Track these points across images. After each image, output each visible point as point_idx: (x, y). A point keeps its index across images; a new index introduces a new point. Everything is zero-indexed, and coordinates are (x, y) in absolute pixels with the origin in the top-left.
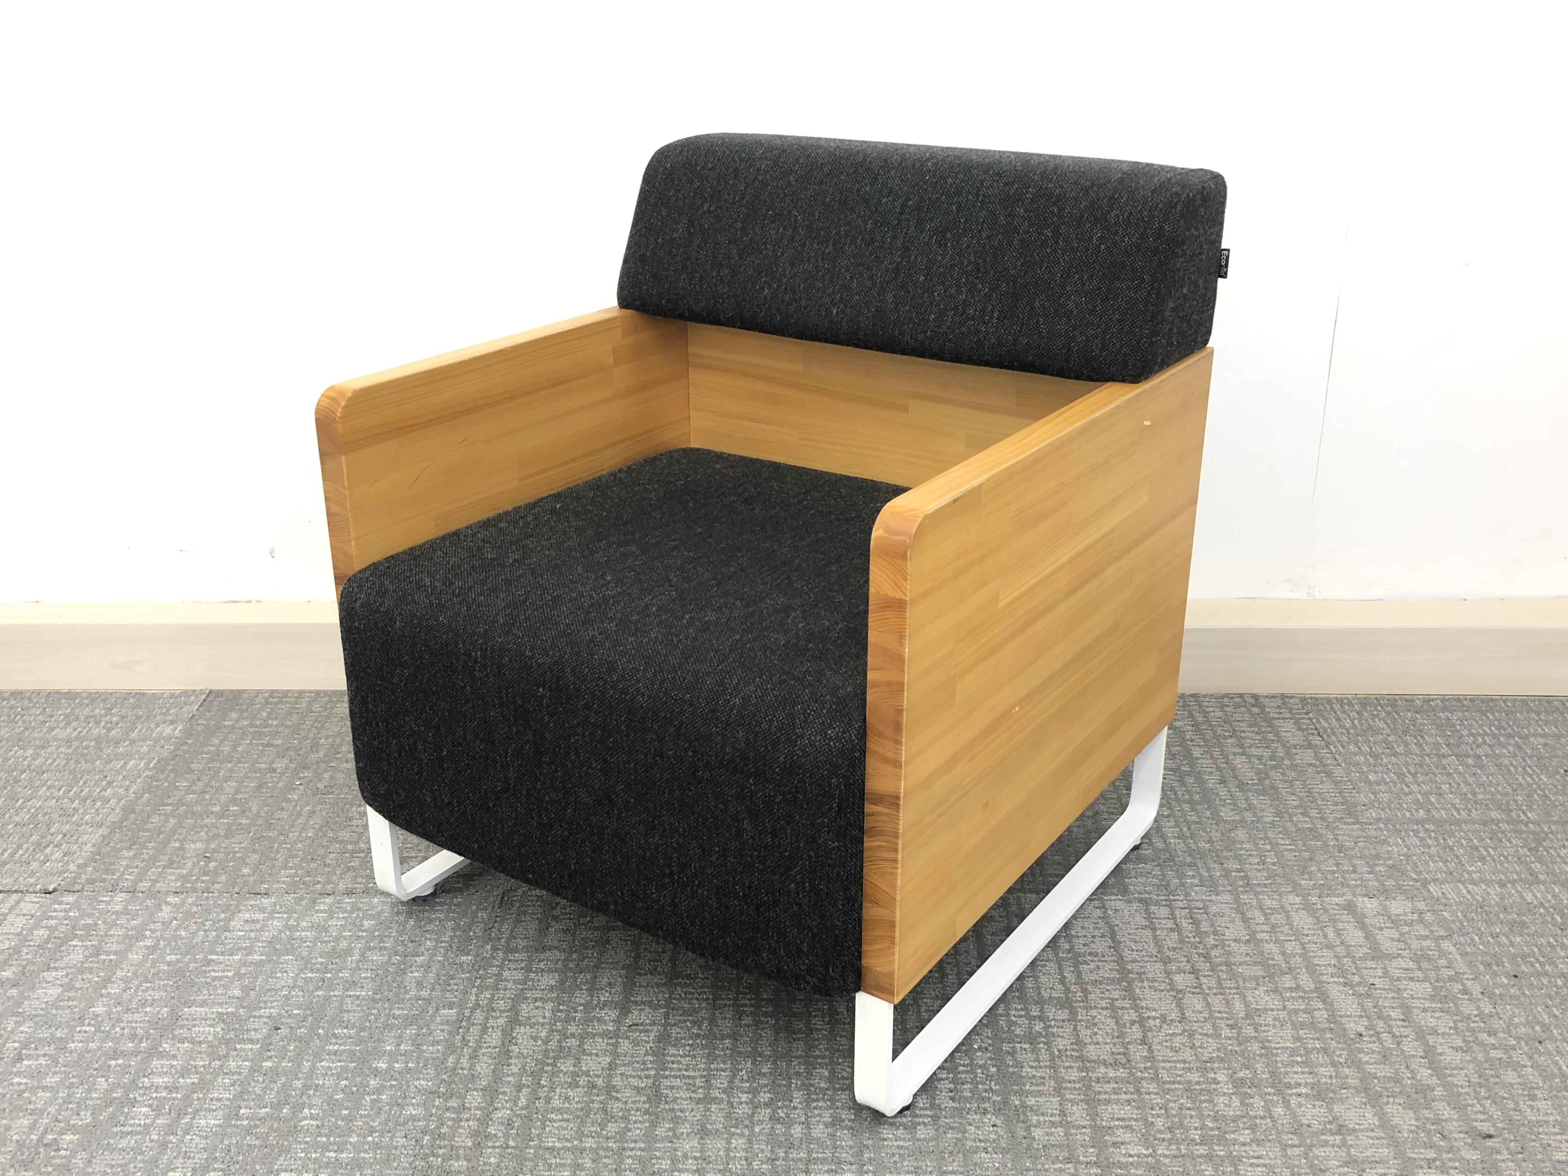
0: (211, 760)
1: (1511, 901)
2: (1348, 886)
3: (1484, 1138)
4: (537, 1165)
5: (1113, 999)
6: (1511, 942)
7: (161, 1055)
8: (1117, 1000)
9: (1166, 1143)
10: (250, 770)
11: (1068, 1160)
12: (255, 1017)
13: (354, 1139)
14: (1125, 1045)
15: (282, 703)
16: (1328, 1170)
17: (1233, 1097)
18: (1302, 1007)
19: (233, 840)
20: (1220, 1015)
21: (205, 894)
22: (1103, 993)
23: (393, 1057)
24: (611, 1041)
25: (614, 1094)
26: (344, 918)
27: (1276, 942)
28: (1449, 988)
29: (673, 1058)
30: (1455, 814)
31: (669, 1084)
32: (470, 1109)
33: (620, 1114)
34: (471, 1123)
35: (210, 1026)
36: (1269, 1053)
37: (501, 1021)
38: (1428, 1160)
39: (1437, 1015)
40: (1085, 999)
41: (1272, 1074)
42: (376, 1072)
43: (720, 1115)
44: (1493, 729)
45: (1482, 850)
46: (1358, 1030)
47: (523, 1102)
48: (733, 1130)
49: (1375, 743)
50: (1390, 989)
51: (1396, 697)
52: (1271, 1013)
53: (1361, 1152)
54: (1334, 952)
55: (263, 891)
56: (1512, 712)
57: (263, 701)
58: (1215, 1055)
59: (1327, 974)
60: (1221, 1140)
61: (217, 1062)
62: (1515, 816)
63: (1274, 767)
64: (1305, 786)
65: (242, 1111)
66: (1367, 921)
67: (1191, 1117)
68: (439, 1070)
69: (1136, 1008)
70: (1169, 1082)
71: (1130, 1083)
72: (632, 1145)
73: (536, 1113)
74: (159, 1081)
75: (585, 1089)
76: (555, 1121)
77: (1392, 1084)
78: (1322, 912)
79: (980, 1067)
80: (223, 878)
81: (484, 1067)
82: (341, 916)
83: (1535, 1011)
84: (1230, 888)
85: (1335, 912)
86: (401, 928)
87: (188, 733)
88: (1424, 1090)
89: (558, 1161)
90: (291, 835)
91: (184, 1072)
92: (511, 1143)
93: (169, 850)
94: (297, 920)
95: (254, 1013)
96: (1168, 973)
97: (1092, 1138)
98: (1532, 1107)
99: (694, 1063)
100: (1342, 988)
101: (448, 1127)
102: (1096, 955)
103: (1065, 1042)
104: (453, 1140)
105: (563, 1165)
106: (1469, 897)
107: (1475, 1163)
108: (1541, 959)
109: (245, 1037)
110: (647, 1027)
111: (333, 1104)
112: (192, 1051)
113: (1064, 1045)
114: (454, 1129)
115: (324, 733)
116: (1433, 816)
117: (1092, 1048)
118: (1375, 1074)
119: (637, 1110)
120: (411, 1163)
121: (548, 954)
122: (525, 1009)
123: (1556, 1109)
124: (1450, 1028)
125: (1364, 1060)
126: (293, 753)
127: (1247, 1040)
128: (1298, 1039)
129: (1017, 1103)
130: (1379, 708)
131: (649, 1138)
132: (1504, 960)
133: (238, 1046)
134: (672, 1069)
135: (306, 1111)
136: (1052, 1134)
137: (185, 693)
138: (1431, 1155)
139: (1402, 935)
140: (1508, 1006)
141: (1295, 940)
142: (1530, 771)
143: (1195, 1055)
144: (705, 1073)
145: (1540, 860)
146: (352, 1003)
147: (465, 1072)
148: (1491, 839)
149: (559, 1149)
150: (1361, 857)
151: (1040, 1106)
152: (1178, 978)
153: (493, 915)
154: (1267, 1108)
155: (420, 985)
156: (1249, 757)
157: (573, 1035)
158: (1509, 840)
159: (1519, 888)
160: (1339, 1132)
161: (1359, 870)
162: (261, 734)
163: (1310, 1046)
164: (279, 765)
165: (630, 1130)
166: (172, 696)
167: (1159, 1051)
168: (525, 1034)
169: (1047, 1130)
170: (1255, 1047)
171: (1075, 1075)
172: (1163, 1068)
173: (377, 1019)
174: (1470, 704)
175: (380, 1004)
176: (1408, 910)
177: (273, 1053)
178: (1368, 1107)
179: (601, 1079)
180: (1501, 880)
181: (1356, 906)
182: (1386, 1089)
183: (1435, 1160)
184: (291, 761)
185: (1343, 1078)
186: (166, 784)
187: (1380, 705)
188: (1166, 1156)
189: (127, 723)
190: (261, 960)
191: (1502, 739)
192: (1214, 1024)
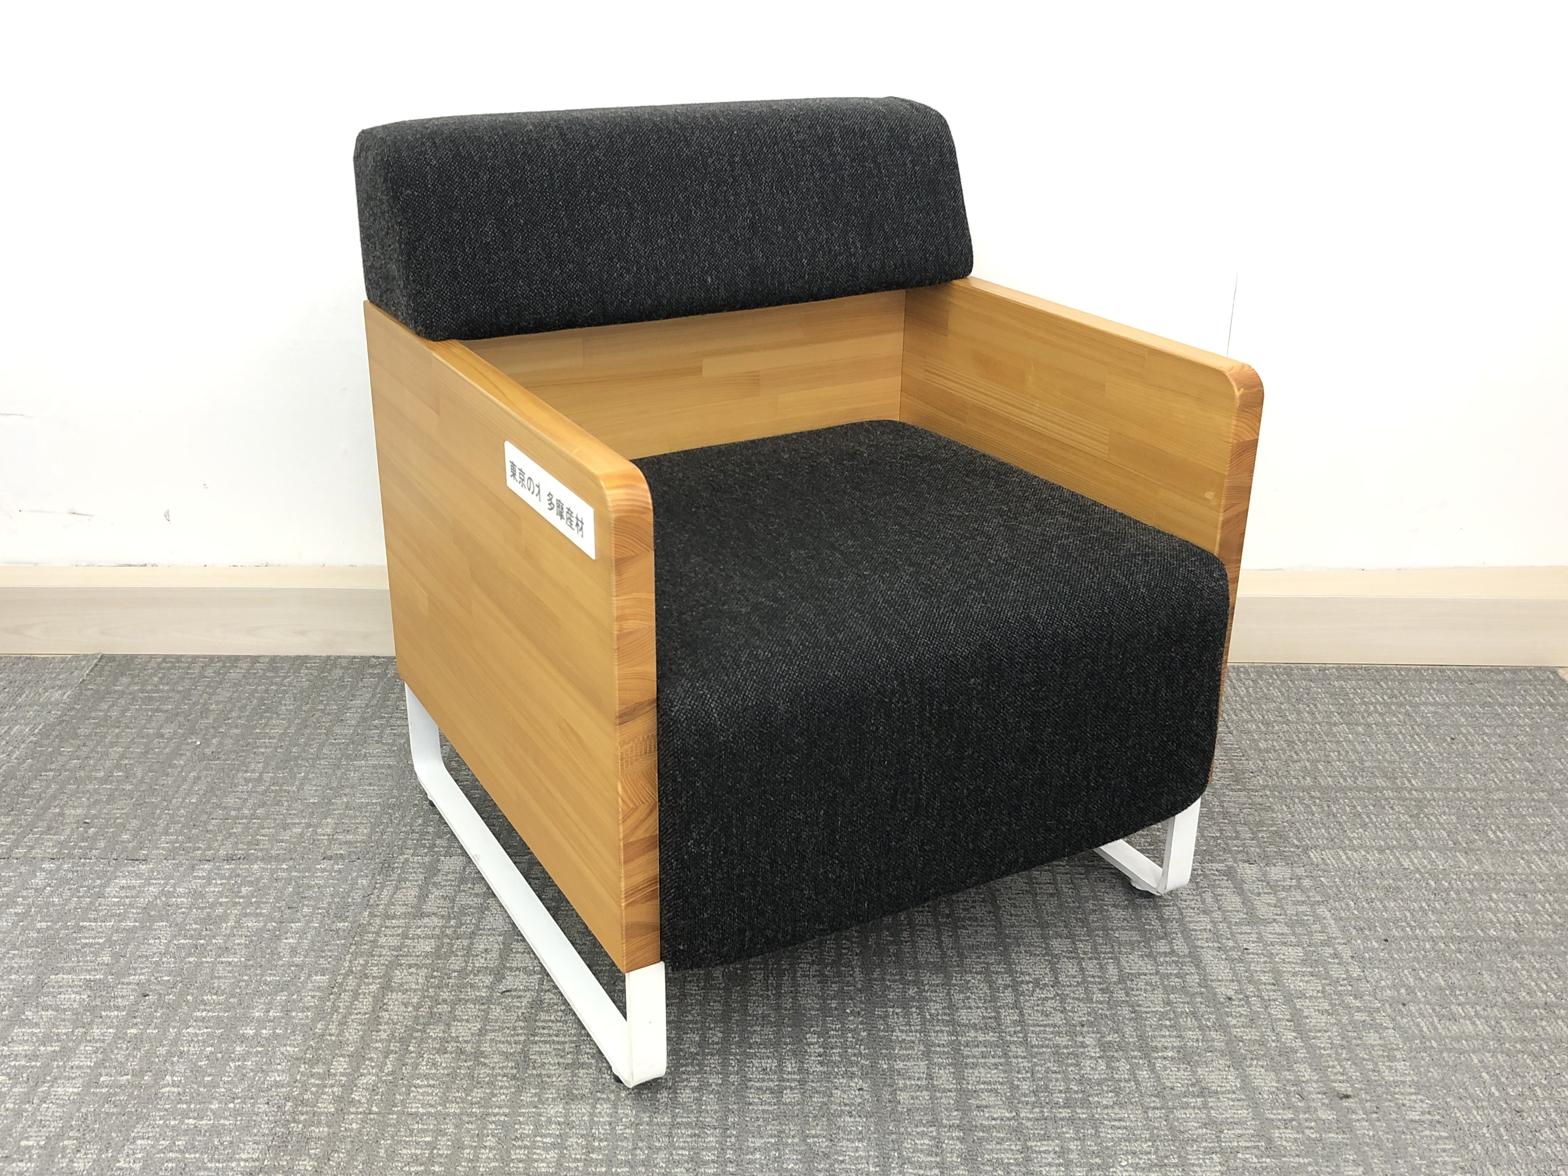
0: (97, 725)
1: (1388, 867)
2: (1230, 852)
3: (1341, 1099)
4: (399, 1131)
5: (987, 963)
6: (1384, 906)
7: (23, 1023)
8: (992, 964)
9: (1029, 1107)
10: (138, 736)
11: (932, 1124)
12: (123, 983)
13: (215, 1106)
14: (996, 1010)
15: (174, 667)
16: (1187, 1131)
17: (1100, 1061)
18: (1175, 972)
19: (115, 806)
20: (1093, 980)
21: (82, 860)
22: (979, 957)
23: (261, 1023)
24: (483, 1007)
25: (482, 1060)
26: (221, 884)
28: (1321, 952)
29: (543, 1024)
30: (1341, 781)
31: (538, 1049)
32: (335, 1075)
33: (487, 1079)
34: (335, 1089)
35: (76, 993)
36: (1138, 1017)
37: (373, 988)
38: (1285, 1120)
39: (1306, 979)
40: (960, 964)
41: (1140, 1037)
42: (243, 1039)
43: (587, 1080)
44: (1386, 698)
45: (1365, 817)
46: (1229, 994)
47: (389, 1067)
48: (599, 1095)
49: (1268, 711)
50: (1262, 954)
51: (1293, 666)
52: (1143, 977)
53: (1221, 1114)
54: (1211, 917)
55: (142, 857)
56: (1405, 681)
57: (155, 666)
58: (1084, 1019)
59: (1202, 939)
60: (1085, 1103)
61: (81, 1030)
62: (1399, 784)
65: (102, 1079)
66: (1246, 887)
67: (1057, 1080)
68: (306, 1037)
69: (1011, 972)
70: (1037, 1046)
71: (998, 1047)
72: (497, 1110)
73: (402, 1079)
74: (18, 1049)
75: (453, 1055)
76: (420, 1087)
77: (1257, 1047)
78: (1202, 877)
79: (851, 1031)
80: (102, 844)
81: (352, 1034)
82: (219, 882)
83: (1402, 975)
85: (1215, 877)
86: (279, 894)
87: (76, 699)
88: (1287, 1052)
89: (420, 1126)
90: (174, 801)
91: (45, 1040)
92: (375, 1109)
93: (49, 815)
94: (174, 886)
95: (122, 980)
96: (1045, 938)
97: (957, 1102)
98: (1390, 1068)
99: (565, 1028)
100: (1216, 953)
101: (312, 1093)
102: (976, 920)
103: (938, 1006)
104: (315, 1106)
105: (427, 1130)
106: (1348, 863)
107: (1331, 1123)
108: (1413, 923)
109: (112, 1004)
110: (520, 993)
111: (196, 1070)
112: (56, 1018)
113: (936, 1009)
114: (317, 1096)
115: (214, 698)
116: (1320, 784)
117: (963, 1012)
118: (1241, 1037)
119: (504, 1076)
120: (272, 1129)
121: (426, 920)
122: (399, 975)
123: (1414, 1070)
124: (1318, 992)
125: (1231, 1023)
126: (181, 719)
127: (1118, 1004)
128: (1169, 1003)
129: (885, 1066)
130: (1275, 676)
131: (515, 1103)
132: (1377, 924)
133: (103, 1013)
134: (542, 1035)
135: (168, 1078)
136: (917, 1097)
137: (76, 657)
138: (1289, 1115)
139: (1279, 900)
140: (1376, 970)
141: (1174, 905)
142: (1418, 739)
143: (1065, 1019)
144: (575, 1038)
145: (1420, 826)
146: (224, 969)
147: (333, 1038)
148: (1374, 806)
149: (423, 1114)
150: (1245, 824)
151: (907, 1071)
152: (1055, 943)
153: (373, 882)
154: (1132, 1072)
155: (294, 951)
157: (445, 1001)
158: (1392, 808)
159: (1397, 854)
160: (1201, 1094)
161: (1242, 836)
162: (150, 699)
163: (1179, 1010)
164: (167, 731)
165: (494, 1095)
166: (63, 660)
167: (1030, 1015)
168: (396, 1000)
169: (912, 1094)
170: (1125, 1011)
171: (945, 1038)
172: (1033, 1032)
173: (247, 985)
174: (1365, 673)
175: (252, 970)
176: (1288, 876)
177: (139, 1020)
178: (1232, 1069)
179: (470, 1045)
180: (1381, 846)
181: (1236, 872)
182: (1251, 1052)
183: (1292, 1120)
184: (180, 727)
185: (1209, 1041)
186: (50, 749)
187: (1276, 674)
188: (1029, 1119)
189: (14, 687)
190: (134, 926)
191: (1393, 707)
192: (1086, 989)
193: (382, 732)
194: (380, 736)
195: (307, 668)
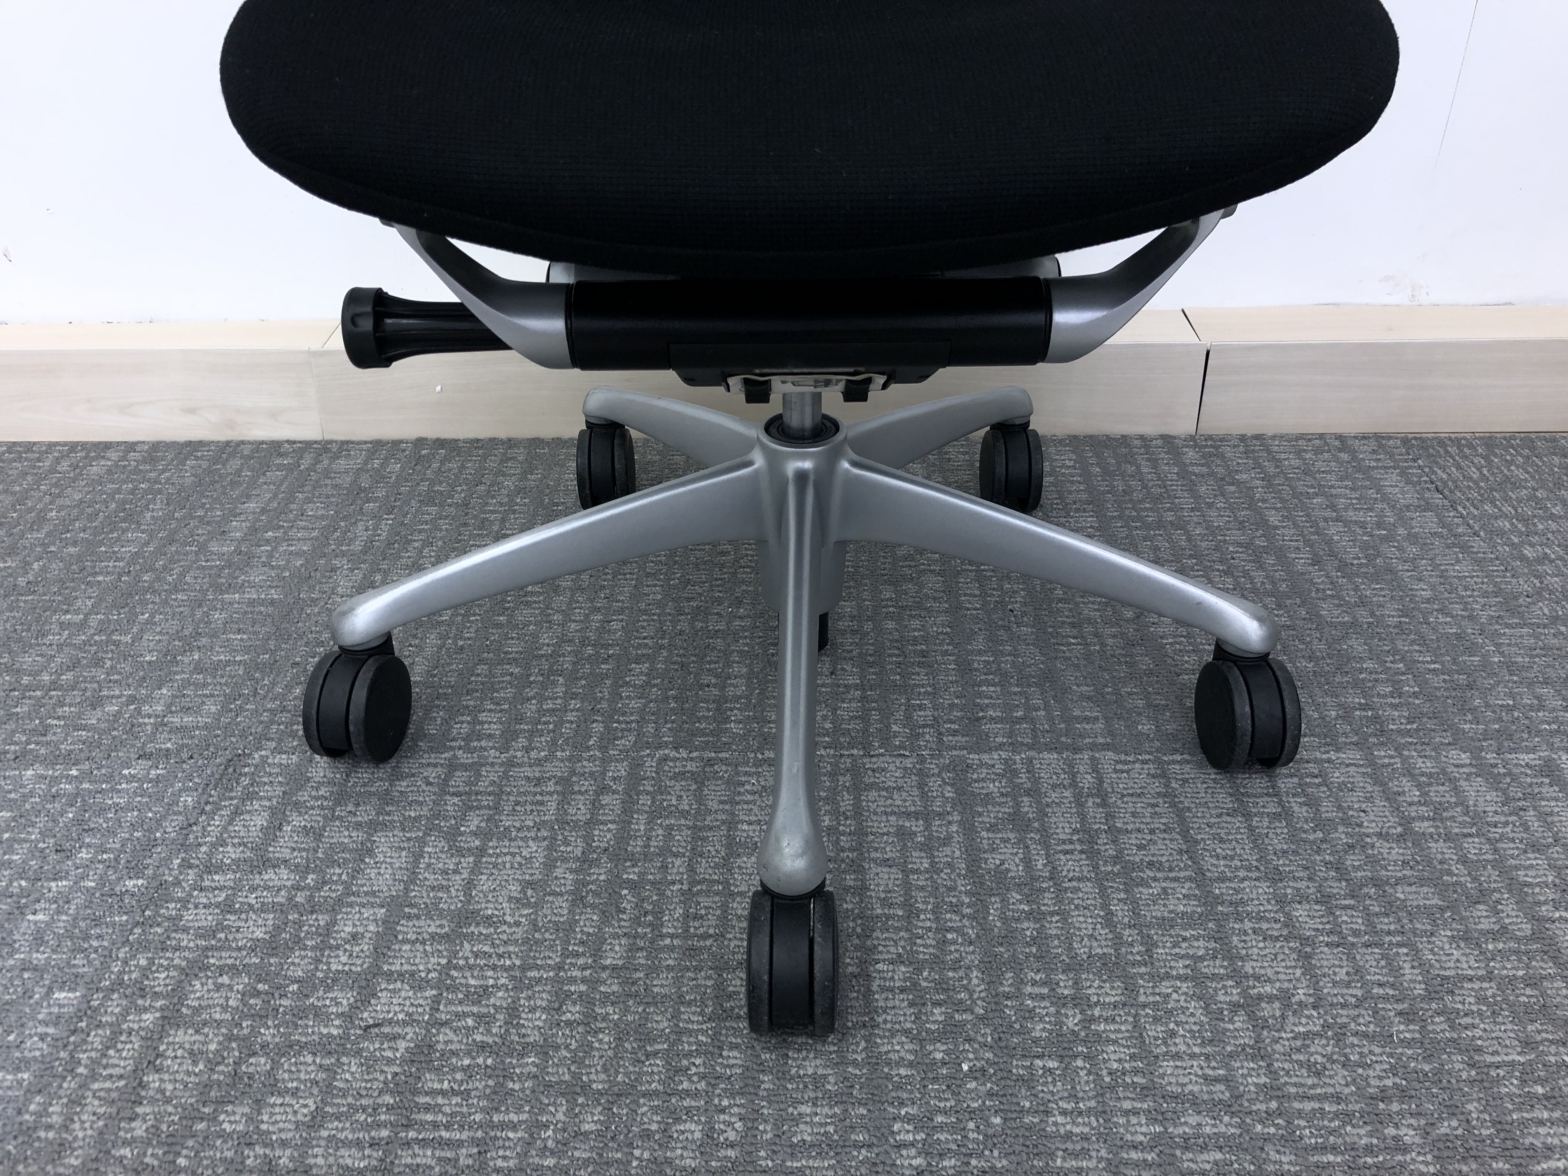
2: (1539, 733)
5: (1196, 959)
8: (1202, 959)
14: (1226, 1061)
20: (1382, 992)
22: (1177, 945)
24: (328, 1061)
27: (1448, 838)
36: (1483, 1077)
37: (149, 1018)
40: (1149, 959)
49: (1519, 502)
52: (1469, 985)
58: (1389, 1083)
63: (1385, 539)
64: (1436, 567)
69: (1238, 976)
78: (1508, 780)
81: (87, 1124)
84: (1355, 739)
85: (1529, 780)
86: (50, 824)
96: (1281, 901)
102: (1160, 867)
103: (1121, 1053)
110: (396, 1029)
113: (1120, 1062)
121: (269, 874)
122: (197, 992)
127: (1440, 1047)
128: (1528, 1043)
130: (1513, 451)
141: (1478, 835)
143: (1354, 1082)
152: (1300, 912)
153: (203, 801)
155: (39, 939)
156: (1346, 523)
157: (264, 1047)
161: (1548, 704)
168: (181, 1046)
187: (1513, 447)
193: (275, 549)
194: (270, 556)
195: (197, 458)
